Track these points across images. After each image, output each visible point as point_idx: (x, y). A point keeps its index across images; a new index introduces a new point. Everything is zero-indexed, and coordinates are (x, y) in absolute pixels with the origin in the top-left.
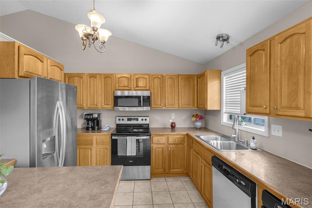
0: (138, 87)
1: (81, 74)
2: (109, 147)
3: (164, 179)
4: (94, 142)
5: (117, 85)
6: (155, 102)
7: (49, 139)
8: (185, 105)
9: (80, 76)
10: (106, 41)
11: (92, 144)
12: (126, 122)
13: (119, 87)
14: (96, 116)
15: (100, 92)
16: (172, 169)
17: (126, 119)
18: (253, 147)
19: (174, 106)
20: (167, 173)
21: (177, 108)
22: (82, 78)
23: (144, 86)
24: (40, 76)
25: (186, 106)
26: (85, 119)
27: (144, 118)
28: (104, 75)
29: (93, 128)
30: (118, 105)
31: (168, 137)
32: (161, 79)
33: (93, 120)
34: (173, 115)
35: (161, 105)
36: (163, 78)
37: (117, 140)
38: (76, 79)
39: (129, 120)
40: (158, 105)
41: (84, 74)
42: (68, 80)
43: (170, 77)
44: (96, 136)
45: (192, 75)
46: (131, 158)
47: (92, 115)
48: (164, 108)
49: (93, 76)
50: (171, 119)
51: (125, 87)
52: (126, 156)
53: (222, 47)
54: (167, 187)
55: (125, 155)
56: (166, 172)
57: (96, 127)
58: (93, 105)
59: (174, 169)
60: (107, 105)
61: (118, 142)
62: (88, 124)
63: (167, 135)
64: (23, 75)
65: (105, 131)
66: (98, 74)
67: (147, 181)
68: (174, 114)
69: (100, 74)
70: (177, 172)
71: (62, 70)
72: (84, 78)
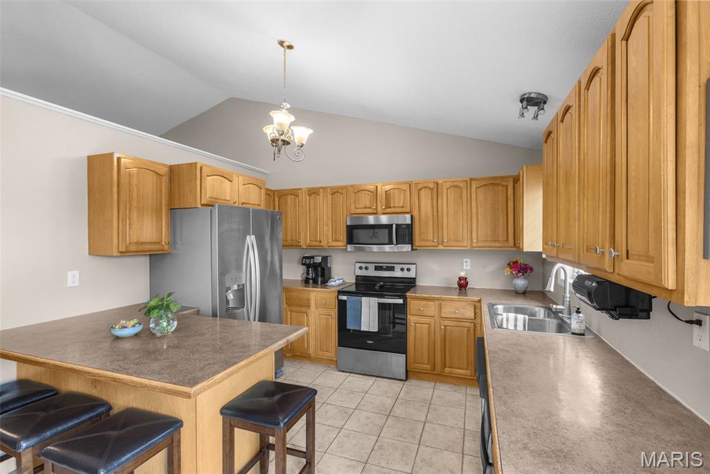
0: (390, 207)
1: (295, 189)
2: (334, 313)
3: (432, 384)
4: (313, 302)
5: (353, 206)
6: (422, 235)
7: (235, 287)
8: (487, 241)
9: (294, 193)
10: (304, 143)
11: (309, 307)
12: (372, 272)
13: (356, 208)
14: (318, 260)
15: (325, 219)
16: (449, 367)
17: (372, 267)
18: (575, 330)
19: (461, 244)
20: (438, 374)
21: (468, 248)
22: (297, 196)
23: (401, 205)
24: (229, 201)
25: (488, 244)
26: (303, 264)
27: (405, 267)
28: (332, 188)
29: (315, 281)
30: (355, 241)
31: (440, 304)
32: (435, 190)
33: (315, 266)
34: (466, 262)
35: (433, 241)
36: (437, 187)
37: (345, 301)
38: (290, 199)
39: (377, 268)
40: (427, 241)
41: (300, 189)
42: (279, 200)
43: (451, 184)
44: (315, 294)
45: (502, 178)
46: (369, 334)
47: (313, 257)
48: (441, 247)
49: (313, 192)
50: (463, 270)
51: (366, 208)
52: (360, 331)
53: (536, 117)
54: (430, 397)
55: (358, 329)
56: (435, 372)
57: (320, 279)
58: (315, 241)
59: (452, 368)
60: (336, 241)
61: (348, 305)
62: (308, 274)
63: (438, 299)
64: (206, 203)
65: (333, 286)
66: (321, 188)
67: (398, 382)
68: (468, 260)
69: (323, 188)
70: (460, 376)
71: (261, 189)
72: (300, 196)
